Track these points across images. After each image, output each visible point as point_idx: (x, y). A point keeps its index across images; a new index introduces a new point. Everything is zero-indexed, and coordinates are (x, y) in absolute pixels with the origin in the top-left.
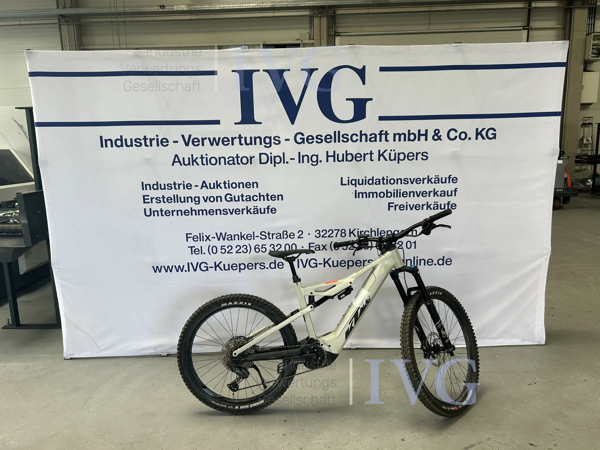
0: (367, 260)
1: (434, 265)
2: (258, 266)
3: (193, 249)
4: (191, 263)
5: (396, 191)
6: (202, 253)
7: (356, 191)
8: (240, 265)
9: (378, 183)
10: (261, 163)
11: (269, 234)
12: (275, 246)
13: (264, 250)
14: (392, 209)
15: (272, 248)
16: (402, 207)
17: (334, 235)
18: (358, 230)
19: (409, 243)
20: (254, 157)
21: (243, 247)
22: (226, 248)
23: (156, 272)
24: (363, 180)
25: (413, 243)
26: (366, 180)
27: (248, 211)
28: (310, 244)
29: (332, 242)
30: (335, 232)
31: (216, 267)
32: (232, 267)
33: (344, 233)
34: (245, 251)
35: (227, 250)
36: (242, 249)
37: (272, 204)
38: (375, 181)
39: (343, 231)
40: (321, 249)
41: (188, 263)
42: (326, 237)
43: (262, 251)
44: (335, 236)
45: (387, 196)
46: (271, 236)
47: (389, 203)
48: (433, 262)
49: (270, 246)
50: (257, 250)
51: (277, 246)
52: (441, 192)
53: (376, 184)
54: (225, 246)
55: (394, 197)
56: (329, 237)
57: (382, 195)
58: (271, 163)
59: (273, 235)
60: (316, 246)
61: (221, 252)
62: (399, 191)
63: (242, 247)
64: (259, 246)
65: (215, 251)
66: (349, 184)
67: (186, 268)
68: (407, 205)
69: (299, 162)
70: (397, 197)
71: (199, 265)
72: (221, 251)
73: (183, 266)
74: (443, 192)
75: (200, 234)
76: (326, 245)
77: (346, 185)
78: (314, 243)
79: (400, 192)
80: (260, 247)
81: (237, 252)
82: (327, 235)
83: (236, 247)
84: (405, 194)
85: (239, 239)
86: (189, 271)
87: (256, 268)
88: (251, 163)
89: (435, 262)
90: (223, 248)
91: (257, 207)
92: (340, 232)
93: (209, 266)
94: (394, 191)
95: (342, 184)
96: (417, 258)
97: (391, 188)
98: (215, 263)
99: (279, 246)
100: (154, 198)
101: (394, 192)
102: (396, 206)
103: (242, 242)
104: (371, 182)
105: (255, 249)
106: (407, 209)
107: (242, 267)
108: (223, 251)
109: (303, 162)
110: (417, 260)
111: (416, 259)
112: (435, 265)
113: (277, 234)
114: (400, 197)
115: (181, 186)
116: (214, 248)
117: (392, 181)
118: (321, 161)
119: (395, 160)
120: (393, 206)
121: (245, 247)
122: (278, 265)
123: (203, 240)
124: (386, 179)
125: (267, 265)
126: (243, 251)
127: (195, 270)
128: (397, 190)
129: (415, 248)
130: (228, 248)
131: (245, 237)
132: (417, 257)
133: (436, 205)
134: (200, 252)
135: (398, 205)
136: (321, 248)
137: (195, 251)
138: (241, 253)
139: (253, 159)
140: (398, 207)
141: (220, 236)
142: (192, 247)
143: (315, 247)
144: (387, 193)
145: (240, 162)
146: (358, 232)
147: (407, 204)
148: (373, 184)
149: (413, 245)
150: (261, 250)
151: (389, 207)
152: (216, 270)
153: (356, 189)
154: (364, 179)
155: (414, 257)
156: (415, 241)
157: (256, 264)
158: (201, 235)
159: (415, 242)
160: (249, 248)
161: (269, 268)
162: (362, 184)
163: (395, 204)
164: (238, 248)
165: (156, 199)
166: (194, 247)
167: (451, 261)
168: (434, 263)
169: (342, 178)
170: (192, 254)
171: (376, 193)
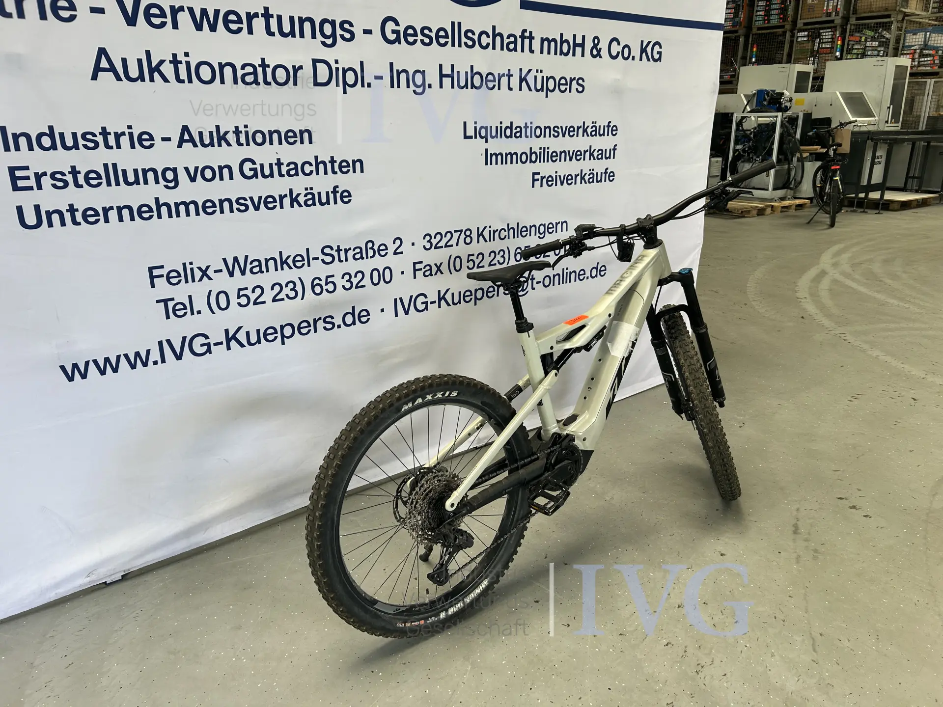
2: (320, 324)
3: (171, 304)
4: (169, 341)
5: (542, 151)
6: (192, 314)
7: (487, 150)
8: (282, 327)
9: (518, 135)
10: (316, 84)
11: (339, 250)
12: (353, 276)
13: (330, 287)
14: (537, 184)
15: (347, 281)
16: (550, 181)
17: (453, 242)
18: (490, 229)
20: (301, 67)
21: (286, 286)
22: (248, 292)
23: (71, 379)
24: (497, 128)
26: (501, 127)
27: (294, 200)
28: (415, 264)
29: (451, 256)
30: (456, 235)
31: (228, 340)
32: (265, 335)
33: (469, 236)
34: (292, 294)
35: (253, 297)
36: (286, 291)
37: (343, 181)
38: (514, 131)
39: (468, 233)
40: (433, 273)
41: (160, 343)
42: (442, 247)
43: (327, 290)
44: (455, 244)
45: (531, 161)
46: (342, 253)
47: (534, 174)
48: (585, 273)
49: (343, 277)
50: (318, 289)
51: (356, 276)
52: (598, 151)
53: (516, 137)
54: (246, 289)
55: (540, 162)
56: (446, 246)
57: (524, 158)
58: (337, 85)
59: (346, 251)
60: (424, 268)
61: (239, 304)
62: (546, 150)
63: (284, 286)
64: (320, 280)
65: (223, 304)
66: (476, 137)
67: (155, 355)
68: (556, 176)
69: (392, 86)
70: (544, 162)
71: (188, 342)
72: (239, 301)
73: (148, 352)
74: (600, 152)
75: (184, 265)
76: (441, 264)
77: (471, 137)
78: (421, 262)
79: (548, 152)
80: (323, 283)
81: (274, 300)
82: (442, 244)
83: (272, 289)
84: (553, 157)
85: (276, 270)
86: (163, 361)
87: (315, 331)
88: (295, 84)
89: (588, 273)
90: (242, 293)
91: (311, 189)
92: (463, 236)
93: (212, 341)
94: (541, 151)
95: (466, 137)
97: (537, 144)
98: (227, 331)
99: (360, 276)
100: (45, 174)
101: (540, 153)
102: (542, 178)
103: (286, 275)
104: (508, 132)
105: (313, 287)
106: (556, 185)
107: (288, 331)
108: (244, 301)
109: (399, 86)
110: (567, 274)
111: (565, 271)
112: (588, 278)
113: (354, 250)
114: (548, 161)
115: (125, 141)
116: (222, 297)
117: (538, 132)
118: (430, 86)
119: (543, 91)
120: (538, 180)
121: (291, 286)
122: (360, 317)
123: (193, 281)
124: (530, 127)
125: (338, 321)
126: (287, 295)
127: (179, 357)
128: (544, 148)
130: (253, 291)
131: (290, 261)
132: (567, 269)
133: (591, 176)
134: (188, 310)
135: (545, 177)
136: (434, 269)
137: (174, 310)
138: (283, 299)
139: (300, 73)
140: (545, 181)
141: (235, 266)
142: (165, 301)
143: (424, 270)
144: (531, 154)
145: (270, 79)
146: (490, 231)
147: (556, 174)
148: (511, 136)
150: (325, 287)
151: (534, 180)
152: (229, 348)
153: (486, 146)
154: (499, 126)
157: (315, 321)
158: (188, 267)
160: (299, 288)
161: (342, 325)
162: (496, 136)
163: (541, 175)
164: (277, 288)
165: (53, 176)
166: (173, 299)
167: (606, 269)
168: (586, 276)
169: (465, 123)
170: (168, 317)
171: (516, 154)
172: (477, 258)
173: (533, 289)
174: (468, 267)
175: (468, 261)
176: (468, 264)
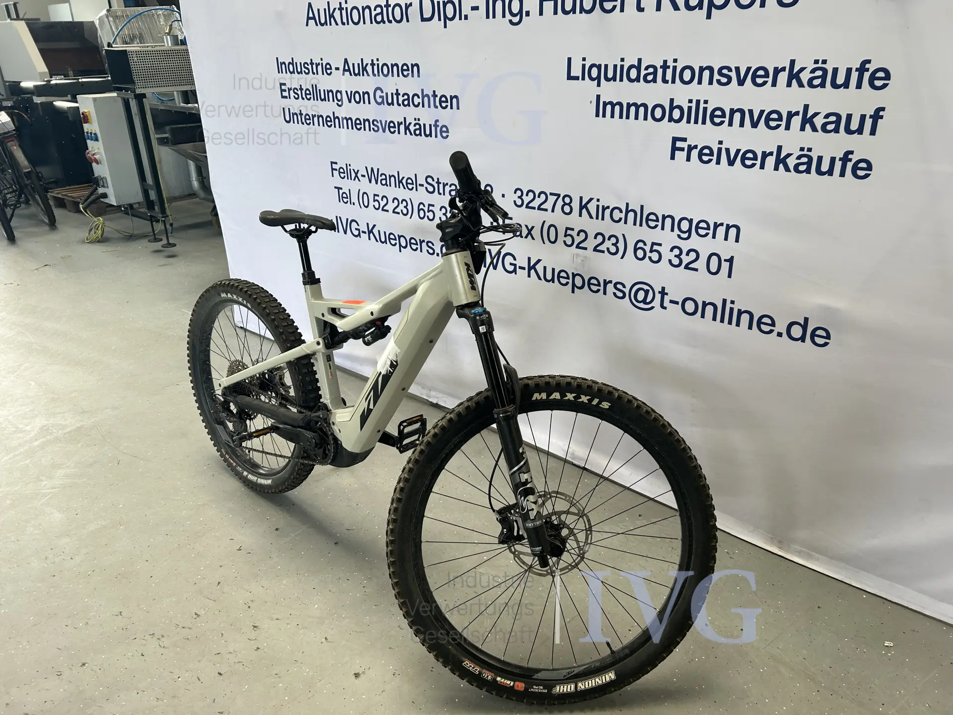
0: (613, 283)
1: (775, 333)
2: (424, 246)
3: (341, 192)
4: (340, 218)
5: (694, 105)
6: (351, 203)
7: (598, 97)
8: (399, 237)
9: (650, 78)
10: (423, 19)
11: (438, 183)
13: (431, 215)
14: (681, 156)
16: (706, 154)
17: (548, 205)
18: (598, 203)
19: (714, 260)
20: (411, 4)
22: (379, 199)
24: (615, 66)
25: (725, 260)
26: (622, 67)
27: (407, 129)
29: (544, 222)
30: (552, 199)
31: (369, 232)
32: (389, 239)
33: (569, 204)
34: (405, 211)
35: (382, 204)
36: (400, 206)
38: (643, 72)
39: (567, 200)
40: (524, 235)
41: (337, 217)
42: (534, 208)
43: (428, 217)
44: (550, 209)
45: (671, 119)
46: (441, 186)
47: (675, 140)
48: (773, 324)
49: (441, 209)
50: (422, 214)
52: (827, 116)
53: (646, 81)
54: (378, 196)
55: (689, 121)
56: (539, 208)
57: (658, 113)
58: (440, 19)
59: (445, 185)
61: (374, 206)
62: (702, 105)
63: (400, 202)
64: (424, 206)
65: (366, 203)
66: (583, 79)
68: (720, 150)
69: (488, 17)
70: (696, 122)
71: (349, 223)
72: (374, 204)
74: (833, 118)
75: (347, 165)
76: (533, 227)
77: (577, 78)
79: (705, 109)
80: (426, 209)
81: (394, 212)
82: (535, 204)
83: (393, 202)
84: (717, 116)
85: (396, 186)
86: (339, 231)
87: (421, 251)
88: (408, 21)
89: (781, 327)
90: (376, 198)
92: (560, 200)
93: (361, 229)
94: (690, 105)
95: (570, 77)
96: (732, 306)
97: (683, 94)
98: (368, 225)
101: (690, 108)
102: (690, 148)
103: (402, 193)
104: (633, 74)
105: (419, 210)
106: (718, 162)
107: (403, 242)
108: (376, 204)
109: (494, 17)
110: (732, 309)
111: (728, 305)
112: (780, 335)
113: (450, 186)
114: (704, 122)
115: (320, 69)
116: (365, 197)
117: (687, 75)
118: (528, 14)
119: (701, 8)
120: (682, 149)
121: (405, 203)
123: (351, 179)
124: (671, 68)
126: (400, 211)
127: (345, 232)
128: (698, 102)
129: (730, 276)
130: (382, 200)
131: (404, 181)
132: (733, 302)
133: (805, 160)
134: (349, 200)
135: (696, 147)
136: (525, 232)
137: (342, 197)
139: (410, 9)
140: (695, 153)
141: (373, 175)
142: (339, 189)
144: (672, 108)
145: (391, 18)
146: (598, 206)
147: (720, 146)
148: (638, 79)
149: (725, 266)
150: (427, 214)
151: (674, 149)
152: (370, 239)
153: (598, 91)
154: (619, 64)
155: (724, 301)
156: (732, 257)
157: (421, 242)
158: (349, 168)
159: (731, 260)
160: (408, 207)
162: (614, 78)
163: (688, 142)
164: (396, 203)
166: (341, 189)
167: (828, 337)
168: (777, 329)
169: (569, 60)
170: (340, 201)
171: (645, 106)
172: (578, 235)
173: (662, 306)
174: (565, 242)
175: (566, 236)
176: (565, 239)
